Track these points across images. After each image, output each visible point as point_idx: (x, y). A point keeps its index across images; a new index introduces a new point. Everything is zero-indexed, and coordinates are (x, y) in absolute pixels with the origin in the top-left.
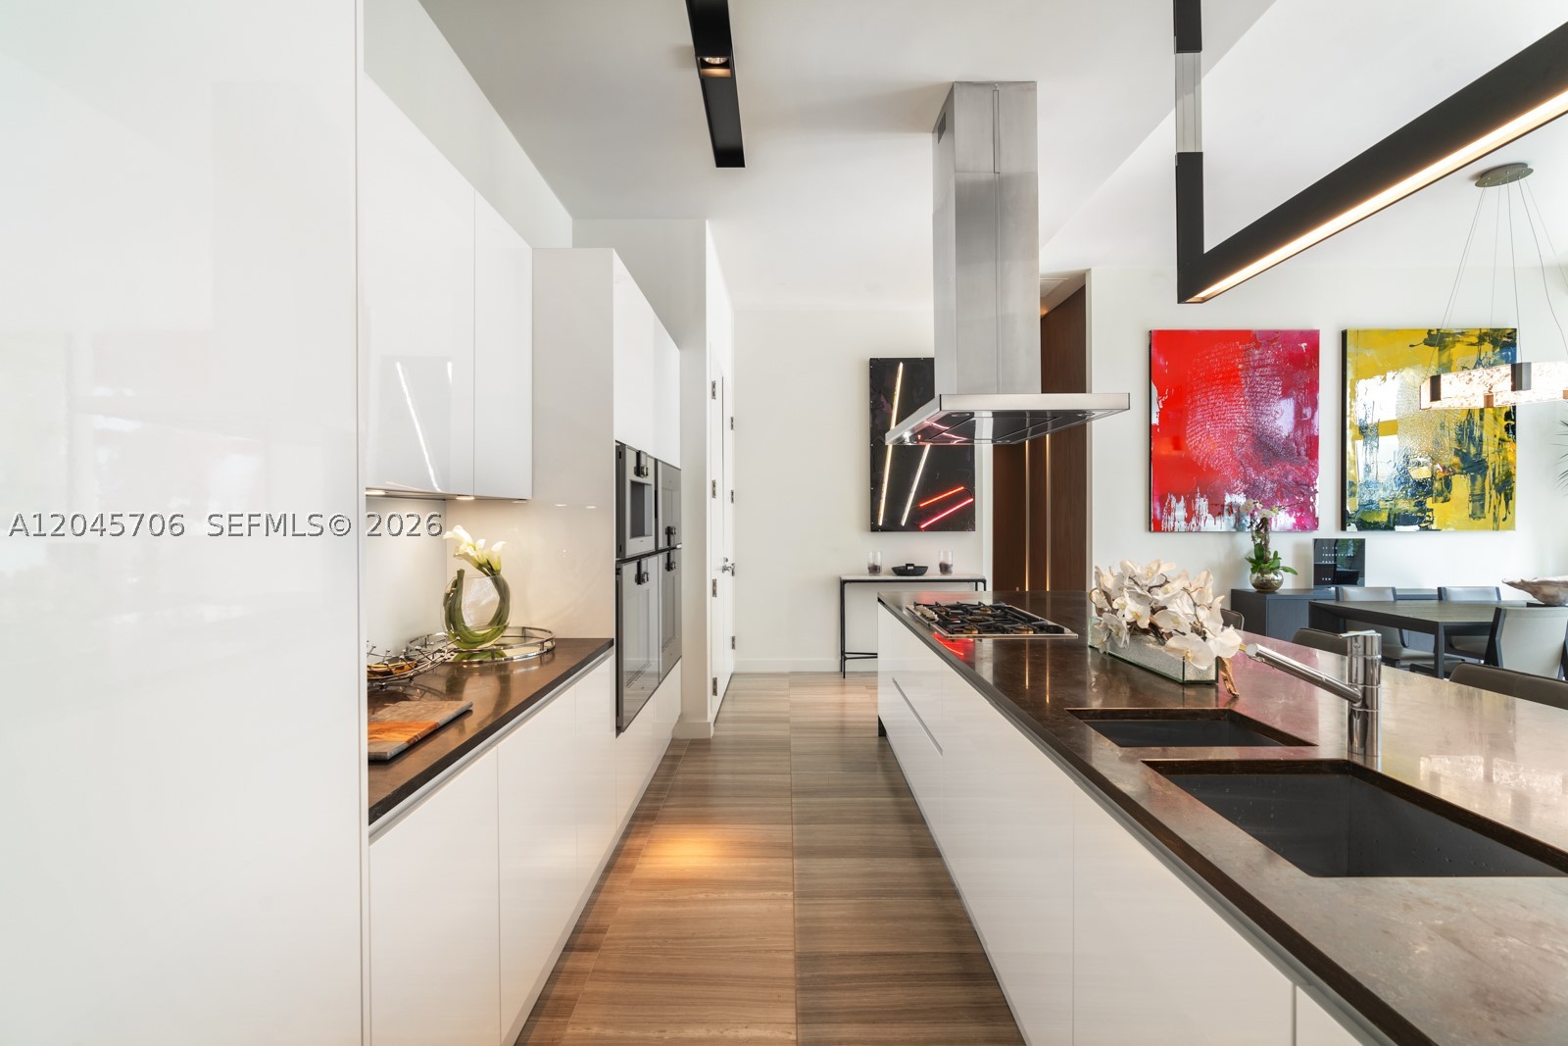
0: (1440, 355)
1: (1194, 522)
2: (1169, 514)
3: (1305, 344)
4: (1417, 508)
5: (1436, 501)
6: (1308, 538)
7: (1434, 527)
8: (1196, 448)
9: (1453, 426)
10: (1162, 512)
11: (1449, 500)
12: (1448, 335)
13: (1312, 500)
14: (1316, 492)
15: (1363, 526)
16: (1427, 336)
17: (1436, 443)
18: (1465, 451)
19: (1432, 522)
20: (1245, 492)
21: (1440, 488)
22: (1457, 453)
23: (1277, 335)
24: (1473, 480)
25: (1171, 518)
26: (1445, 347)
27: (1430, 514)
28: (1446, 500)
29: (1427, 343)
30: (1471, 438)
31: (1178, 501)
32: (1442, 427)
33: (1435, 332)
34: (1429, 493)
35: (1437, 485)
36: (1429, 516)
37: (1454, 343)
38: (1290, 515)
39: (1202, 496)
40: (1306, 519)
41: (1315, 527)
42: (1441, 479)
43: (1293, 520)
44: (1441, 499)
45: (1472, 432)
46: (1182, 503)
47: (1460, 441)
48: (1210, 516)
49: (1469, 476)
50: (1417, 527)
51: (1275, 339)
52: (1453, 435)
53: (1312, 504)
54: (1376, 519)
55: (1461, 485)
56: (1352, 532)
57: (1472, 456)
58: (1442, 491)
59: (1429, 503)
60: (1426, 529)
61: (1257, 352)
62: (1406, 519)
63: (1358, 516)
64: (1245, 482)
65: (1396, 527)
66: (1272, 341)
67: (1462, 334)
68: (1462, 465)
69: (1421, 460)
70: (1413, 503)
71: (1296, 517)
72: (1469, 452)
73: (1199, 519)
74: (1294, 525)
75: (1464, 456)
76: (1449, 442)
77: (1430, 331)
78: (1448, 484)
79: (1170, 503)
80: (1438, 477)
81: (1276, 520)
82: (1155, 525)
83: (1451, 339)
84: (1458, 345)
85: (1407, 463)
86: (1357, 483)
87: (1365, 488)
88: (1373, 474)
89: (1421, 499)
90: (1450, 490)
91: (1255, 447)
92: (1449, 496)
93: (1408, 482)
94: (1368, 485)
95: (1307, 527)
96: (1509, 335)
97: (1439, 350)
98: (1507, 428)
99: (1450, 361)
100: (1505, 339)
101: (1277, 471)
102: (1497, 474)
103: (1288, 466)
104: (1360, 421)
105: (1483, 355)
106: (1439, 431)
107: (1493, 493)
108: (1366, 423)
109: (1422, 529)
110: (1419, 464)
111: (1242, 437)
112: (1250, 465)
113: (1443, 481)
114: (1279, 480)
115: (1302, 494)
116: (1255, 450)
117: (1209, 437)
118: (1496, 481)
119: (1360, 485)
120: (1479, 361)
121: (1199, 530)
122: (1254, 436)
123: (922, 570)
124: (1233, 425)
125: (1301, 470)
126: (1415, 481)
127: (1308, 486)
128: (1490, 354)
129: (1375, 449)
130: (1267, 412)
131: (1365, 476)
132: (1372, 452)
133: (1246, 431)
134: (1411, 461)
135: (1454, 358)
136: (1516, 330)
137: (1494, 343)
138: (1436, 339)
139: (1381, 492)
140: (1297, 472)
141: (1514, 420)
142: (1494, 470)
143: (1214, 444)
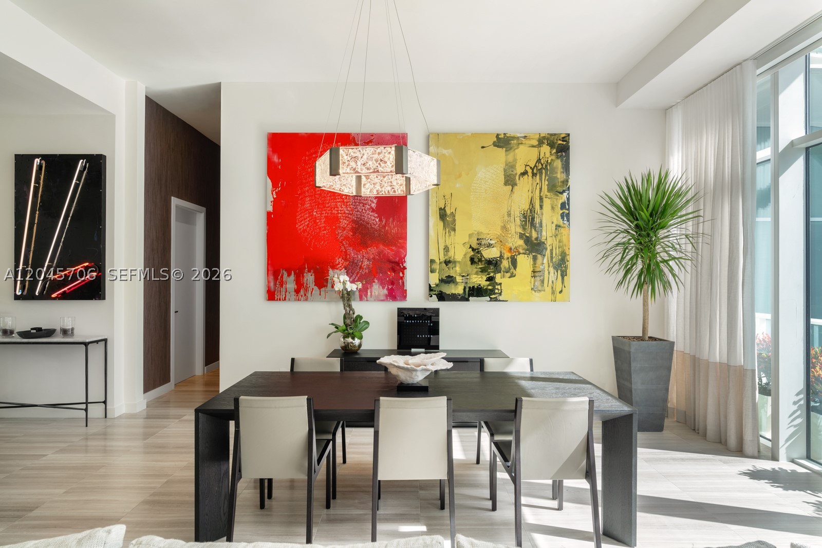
0: (506, 155)
1: (302, 292)
2: (282, 286)
4: (488, 283)
5: (504, 276)
6: (393, 307)
7: (501, 298)
8: (304, 231)
9: (517, 214)
10: (275, 284)
11: (514, 276)
12: (513, 138)
13: (401, 275)
14: (404, 268)
15: (442, 297)
16: (495, 139)
17: (504, 228)
18: (528, 235)
19: (500, 294)
20: (347, 268)
21: (507, 266)
22: (521, 236)
23: (372, 138)
24: (535, 259)
25: (283, 290)
26: (511, 149)
27: (499, 287)
28: (512, 276)
29: (495, 144)
30: (533, 224)
31: (289, 275)
32: (509, 215)
33: (502, 136)
34: (498, 270)
35: (505, 264)
36: (498, 289)
37: (518, 145)
38: (383, 288)
39: (309, 271)
40: (396, 290)
41: (404, 296)
42: (508, 258)
43: (386, 292)
44: (509, 275)
45: (533, 219)
46: (292, 277)
47: (524, 227)
48: (316, 288)
49: (531, 256)
50: (488, 298)
51: (370, 141)
52: (518, 222)
53: (402, 278)
54: (454, 292)
55: (524, 262)
56: (433, 303)
57: (533, 239)
58: (509, 268)
59: (498, 278)
60: (496, 300)
62: (476, 292)
63: (438, 289)
64: (346, 260)
65: (470, 298)
67: (525, 137)
68: (526, 247)
69: (492, 242)
70: (485, 278)
71: (388, 289)
72: (531, 236)
73: (306, 290)
74: (387, 296)
75: (528, 240)
76: (515, 228)
77: (498, 135)
78: (514, 263)
79: (282, 277)
80: (505, 257)
81: (371, 292)
82: (271, 296)
83: (515, 141)
84: (521, 146)
85: (480, 244)
86: (438, 261)
87: (444, 265)
88: (451, 253)
89: (492, 274)
90: (515, 267)
91: (354, 230)
92: (514, 272)
93: (480, 260)
94: (447, 262)
95: (396, 298)
96: (564, 139)
97: (506, 151)
98: (562, 216)
99: (515, 160)
100: (560, 142)
101: (372, 251)
102: (554, 255)
103: (381, 247)
104: (440, 209)
105: (542, 155)
106: (506, 218)
107: (552, 270)
108: (445, 211)
109: (491, 300)
110: (489, 246)
111: (344, 223)
112: (350, 245)
113: (510, 260)
114: (374, 258)
115: (393, 270)
116: (354, 233)
117: (315, 222)
118: (554, 260)
119: (440, 263)
120: (539, 160)
121: (306, 300)
122: (353, 221)
123: (50, 333)
124: (336, 212)
125: (392, 250)
126: (486, 260)
127: (398, 264)
128: (548, 154)
129: (452, 233)
130: (365, 202)
131: (444, 255)
132: (450, 235)
133: (346, 217)
134: (483, 243)
135: (518, 158)
136: (569, 135)
137: (551, 145)
138: (503, 142)
139: (458, 269)
140: (389, 252)
141: (568, 209)
142: (551, 251)
143: (320, 228)
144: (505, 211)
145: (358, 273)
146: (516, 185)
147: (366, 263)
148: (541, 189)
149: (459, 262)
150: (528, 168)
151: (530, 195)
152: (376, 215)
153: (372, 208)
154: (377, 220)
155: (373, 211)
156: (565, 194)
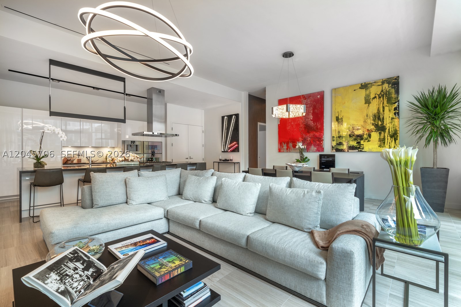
0: (366, 91)
1: (289, 149)
2: (283, 147)
3: (319, 96)
4: (357, 144)
5: (365, 141)
6: (318, 154)
8: (289, 129)
9: (371, 115)
10: (281, 147)
11: (370, 141)
12: (369, 84)
13: (322, 142)
14: (323, 140)
15: (337, 150)
16: (360, 86)
17: (365, 122)
18: (376, 123)
19: (363, 149)
20: (302, 141)
21: (366, 137)
22: (373, 124)
24: (380, 133)
25: (283, 149)
26: (368, 88)
27: (362, 146)
28: (369, 141)
29: (360, 88)
30: (379, 118)
31: (285, 144)
32: (367, 116)
33: (364, 84)
34: (362, 139)
35: (365, 136)
36: (362, 147)
37: (371, 86)
38: (315, 147)
39: (291, 142)
40: (320, 148)
41: (323, 150)
42: (367, 134)
43: (316, 149)
44: (367, 141)
45: (379, 116)
46: (286, 145)
47: (374, 120)
48: (293, 148)
49: (378, 132)
50: (357, 151)
51: (310, 96)
52: (372, 118)
53: (322, 144)
54: (342, 148)
55: (375, 135)
56: (333, 152)
57: (379, 125)
58: (367, 138)
59: (362, 142)
60: (361, 151)
61: (305, 101)
62: (352, 148)
63: (336, 147)
64: (302, 138)
65: (350, 151)
66: (309, 97)
67: (375, 82)
68: (375, 129)
69: (359, 128)
70: (356, 142)
71: (317, 148)
72: (378, 124)
73: (290, 149)
74: (316, 150)
75: (376, 126)
76: (370, 121)
77: (361, 84)
78: (370, 136)
79: (283, 145)
80: (365, 133)
81: (311, 149)
82: (280, 151)
83: (370, 85)
84: (373, 87)
85: (354, 129)
86: (335, 137)
87: (338, 138)
88: (341, 134)
89: (359, 141)
90: (370, 138)
91: (305, 128)
92: (370, 139)
93: (354, 135)
94: (339, 137)
95: (320, 151)
96: (396, 79)
97: (365, 90)
98: (395, 114)
99: (370, 93)
100: (393, 81)
101: (311, 134)
102: (390, 131)
103: (314, 133)
104: (336, 117)
105: (384, 88)
106: (366, 117)
107: (389, 138)
108: (338, 118)
109: (359, 151)
110: (358, 129)
111: (301, 126)
112: (304, 133)
113: (368, 135)
114: (312, 137)
115: (319, 141)
116: (305, 129)
117: (292, 126)
118: (390, 133)
119: (337, 137)
120: (382, 91)
121: (290, 152)
122: (305, 125)
123: (228, 160)
124: (299, 122)
125: (318, 134)
126: (356, 135)
127: (320, 138)
128: (387, 87)
129: (342, 126)
130: (308, 118)
131: (338, 134)
132: (340, 127)
133: (302, 124)
134: (355, 128)
135: (371, 92)
136: (399, 77)
137: (389, 83)
138: (364, 86)
139: (344, 139)
140: (317, 134)
141: (399, 110)
142: (389, 129)
143: (294, 128)
144: (365, 115)
145: (306, 142)
146: (371, 103)
147: (309, 139)
148: (383, 103)
149: (344, 137)
150: (377, 95)
151: (378, 106)
152: (312, 122)
153: (311, 119)
154: (313, 124)
155: (311, 120)
156: (397, 104)
